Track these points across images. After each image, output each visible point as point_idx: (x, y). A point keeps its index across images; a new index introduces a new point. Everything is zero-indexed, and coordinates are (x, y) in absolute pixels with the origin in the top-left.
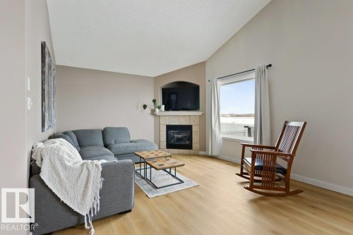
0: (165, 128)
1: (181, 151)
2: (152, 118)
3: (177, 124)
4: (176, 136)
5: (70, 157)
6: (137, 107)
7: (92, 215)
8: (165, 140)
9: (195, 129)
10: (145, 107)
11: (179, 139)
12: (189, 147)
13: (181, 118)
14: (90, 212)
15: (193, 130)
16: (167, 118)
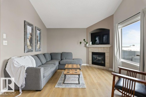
0: (91, 53)
1: (99, 67)
2: (85, 49)
3: (97, 52)
4: (98, 58)
5: (17, 63)
6: (78, 43)
7: (22, 88)
8: (91, 60)
9: (106, 55)
10: (81, 43)
11: (99, 60)
12: (104, 65)
13: (99, 48)
14: (21, 86)
15: (106, 56)
16: (92, 48)
